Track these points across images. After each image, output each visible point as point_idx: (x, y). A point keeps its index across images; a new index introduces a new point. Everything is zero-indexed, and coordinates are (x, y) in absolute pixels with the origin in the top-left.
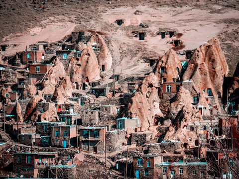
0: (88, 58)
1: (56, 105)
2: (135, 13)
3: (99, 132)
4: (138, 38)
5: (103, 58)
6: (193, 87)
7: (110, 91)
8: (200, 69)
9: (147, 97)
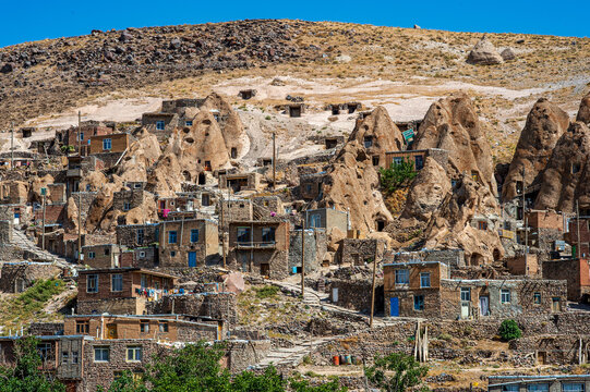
0: (208, 129)
1: (156, 199)
2: (273, 84)
3: (273, 230)
4: (288, 116)
5: (235, 134)
6: (450, 162)
7: (262, 182)
8: (453, 133)
9: (359, 177)
